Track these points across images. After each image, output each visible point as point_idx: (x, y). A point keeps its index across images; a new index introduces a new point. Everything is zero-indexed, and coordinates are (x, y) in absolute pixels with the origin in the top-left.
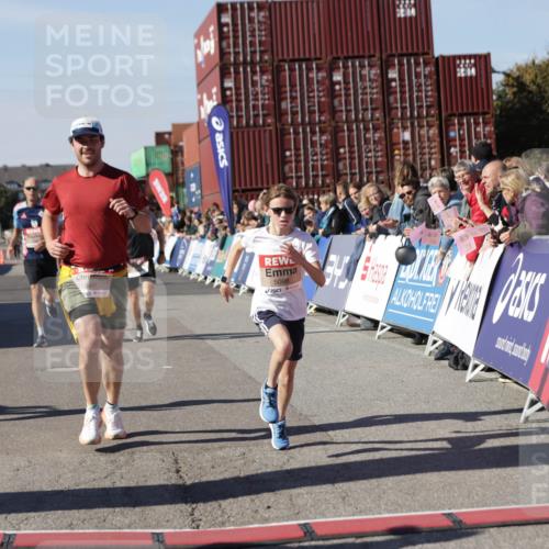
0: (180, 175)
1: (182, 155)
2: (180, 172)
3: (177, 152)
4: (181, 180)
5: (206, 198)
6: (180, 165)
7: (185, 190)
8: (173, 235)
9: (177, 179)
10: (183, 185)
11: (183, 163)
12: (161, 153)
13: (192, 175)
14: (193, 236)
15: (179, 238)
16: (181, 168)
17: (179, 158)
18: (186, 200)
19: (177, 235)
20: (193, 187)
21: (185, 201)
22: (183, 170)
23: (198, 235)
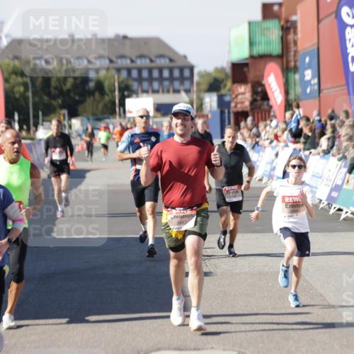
0: (291, 58)
1: (295, 33)
2: (292, 53)
3: (288, 28)
4: (292, 64)
5: (325, 92)
6: (292, 45)
7: (297, 76)
8: (287, 146)
9: (288, 62)
10: (296, 69)
11: (295, 43)
12: (268, 29)
13: (307, 60)
14: (313, 151)
15: (295, 149)
16: (293, 49)
17: (291, 37)
18: (299, 90)
19: (292, 146)
20: (308, 74)
21: (296, 91)
22: (296, 52)
23: (319, 149)
